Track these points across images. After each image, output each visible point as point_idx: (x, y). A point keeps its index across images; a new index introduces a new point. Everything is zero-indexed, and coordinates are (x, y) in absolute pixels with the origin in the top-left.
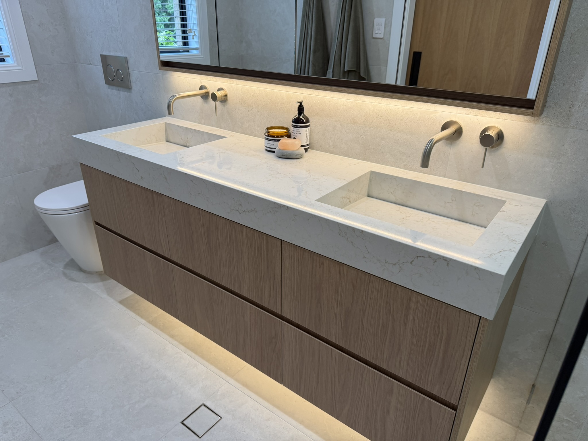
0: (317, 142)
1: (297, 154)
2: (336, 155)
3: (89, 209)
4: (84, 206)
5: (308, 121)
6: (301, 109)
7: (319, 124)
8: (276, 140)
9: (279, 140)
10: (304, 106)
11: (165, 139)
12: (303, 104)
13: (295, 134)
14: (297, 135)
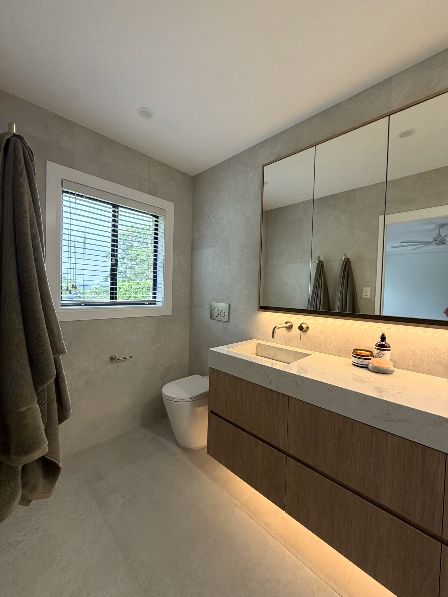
0: (395, 362)
1: (391, 370)
2: (416, 372)
3: (208, 395)
4: (206, 393)
5: (389, 347)
6: (383, 338)
7: (398, 349)
8: (366, 359)
9: (370, 359)
10: (386, 336)
11: (255, 354)
12: (385, 335)
13: (381, 355)
14: (383, 356)
